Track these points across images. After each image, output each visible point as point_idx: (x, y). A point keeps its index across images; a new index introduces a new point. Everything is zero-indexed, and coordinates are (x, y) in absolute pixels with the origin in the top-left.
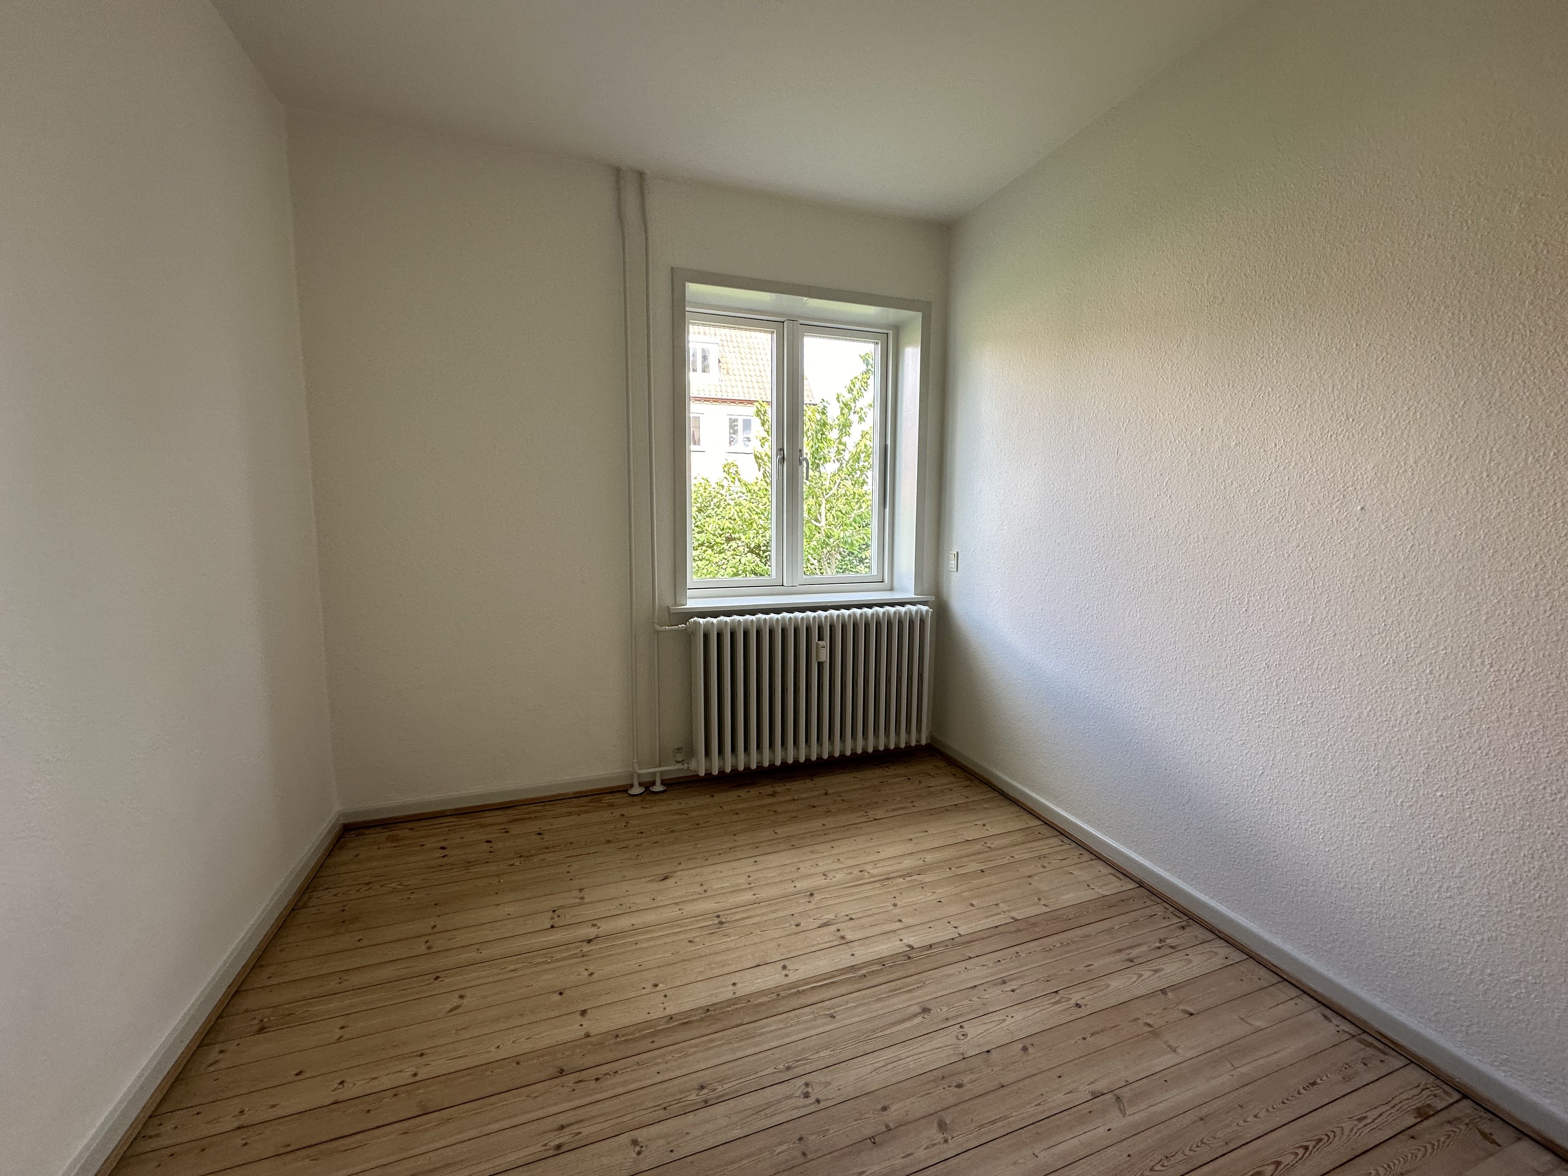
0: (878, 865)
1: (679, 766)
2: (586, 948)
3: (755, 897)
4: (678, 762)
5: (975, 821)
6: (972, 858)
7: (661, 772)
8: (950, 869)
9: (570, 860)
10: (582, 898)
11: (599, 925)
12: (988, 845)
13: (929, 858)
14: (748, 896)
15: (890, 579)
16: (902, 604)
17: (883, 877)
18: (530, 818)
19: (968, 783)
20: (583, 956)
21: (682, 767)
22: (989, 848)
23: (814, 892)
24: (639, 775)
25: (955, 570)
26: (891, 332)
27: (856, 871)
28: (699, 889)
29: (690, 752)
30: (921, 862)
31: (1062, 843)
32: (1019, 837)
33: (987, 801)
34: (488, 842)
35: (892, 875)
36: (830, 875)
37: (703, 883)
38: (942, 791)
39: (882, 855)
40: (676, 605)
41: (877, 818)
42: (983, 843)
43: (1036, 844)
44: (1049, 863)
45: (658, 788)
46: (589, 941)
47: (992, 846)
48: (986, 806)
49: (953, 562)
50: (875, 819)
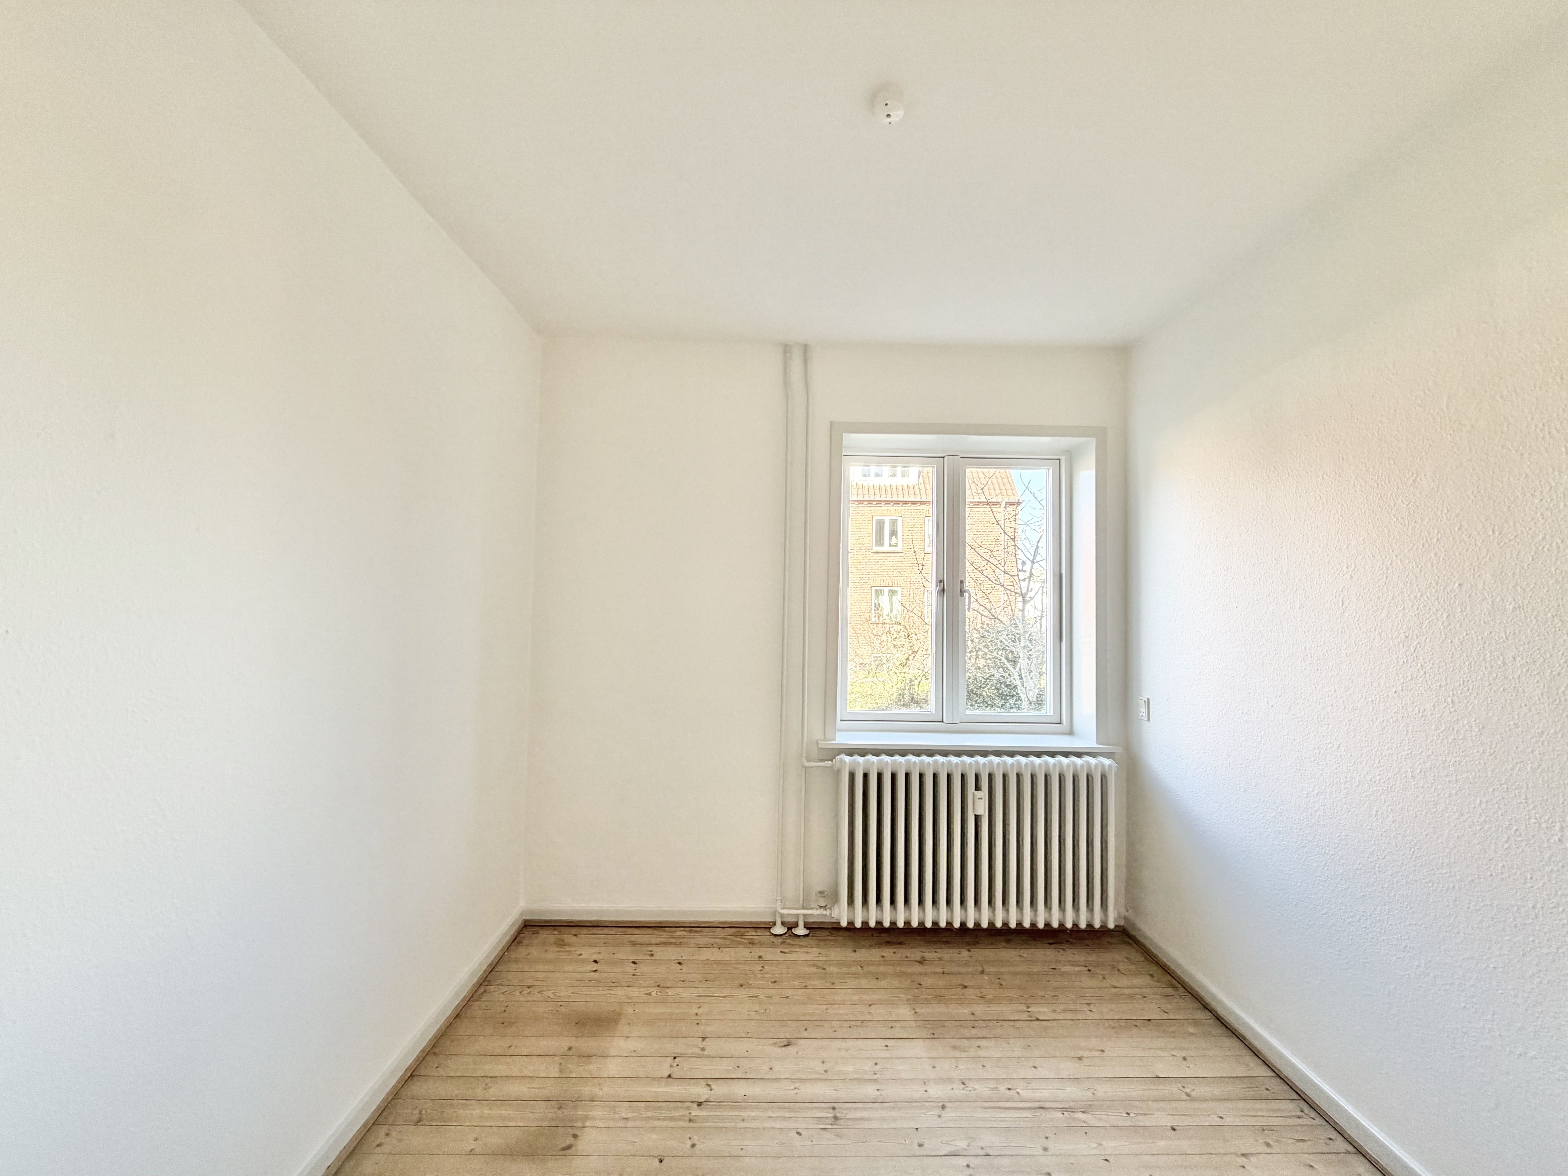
0: (1030, 1086)
1: (822, 911)
2: (696, 1112)
3: (878, 1093)
4: (821, 907)
5: (1172, 1049)
6: (1162, 1104)
7: (804, 915)
8: (1128, 1114)
9: (702, 1000)
10: (703, 1049)
11: (713, 1087)
12: (1188, 1091)
13: (1103, 1090)
14: (870, 1091)
15: (1069, 720)
16: (1079, 755)
17: (1037, 1105)
18: (675, 944)
19: (1170, 991)
20: (690, 1120)
21: (824, 912)
22: (1188, 1095)
23: (947, 1104)
24: (782, 915)
25: (1146, 719)
26: (1063, 459)
27: (1002, 1088)
28: (820, 1067)
29: (835, 898)
30: (1089, 1094)
31: (1300, 1114)
32: (1236, 1089)
33: (1196, 1023)
34: (634, 963)
35: (1047, 1105)
36: (971, 1085)
37: (825, 1060)
38: (1131, 997)
39: (1042, 1072)
40: (825, 739)
41: (1041, 1018)
42: (1180, 1086)
43: (1259, 1105)
44: (1277, 1141)
45: (801, 931)
46: (700, 1104)
47: (1193, 1094)
48: (1191, 1030)
49: (1143, 710)
50: (1038, 1020)
